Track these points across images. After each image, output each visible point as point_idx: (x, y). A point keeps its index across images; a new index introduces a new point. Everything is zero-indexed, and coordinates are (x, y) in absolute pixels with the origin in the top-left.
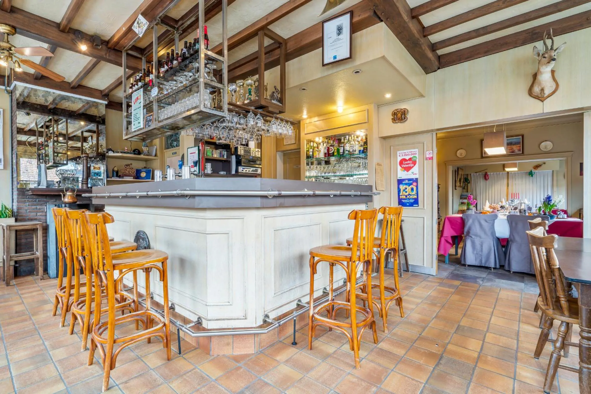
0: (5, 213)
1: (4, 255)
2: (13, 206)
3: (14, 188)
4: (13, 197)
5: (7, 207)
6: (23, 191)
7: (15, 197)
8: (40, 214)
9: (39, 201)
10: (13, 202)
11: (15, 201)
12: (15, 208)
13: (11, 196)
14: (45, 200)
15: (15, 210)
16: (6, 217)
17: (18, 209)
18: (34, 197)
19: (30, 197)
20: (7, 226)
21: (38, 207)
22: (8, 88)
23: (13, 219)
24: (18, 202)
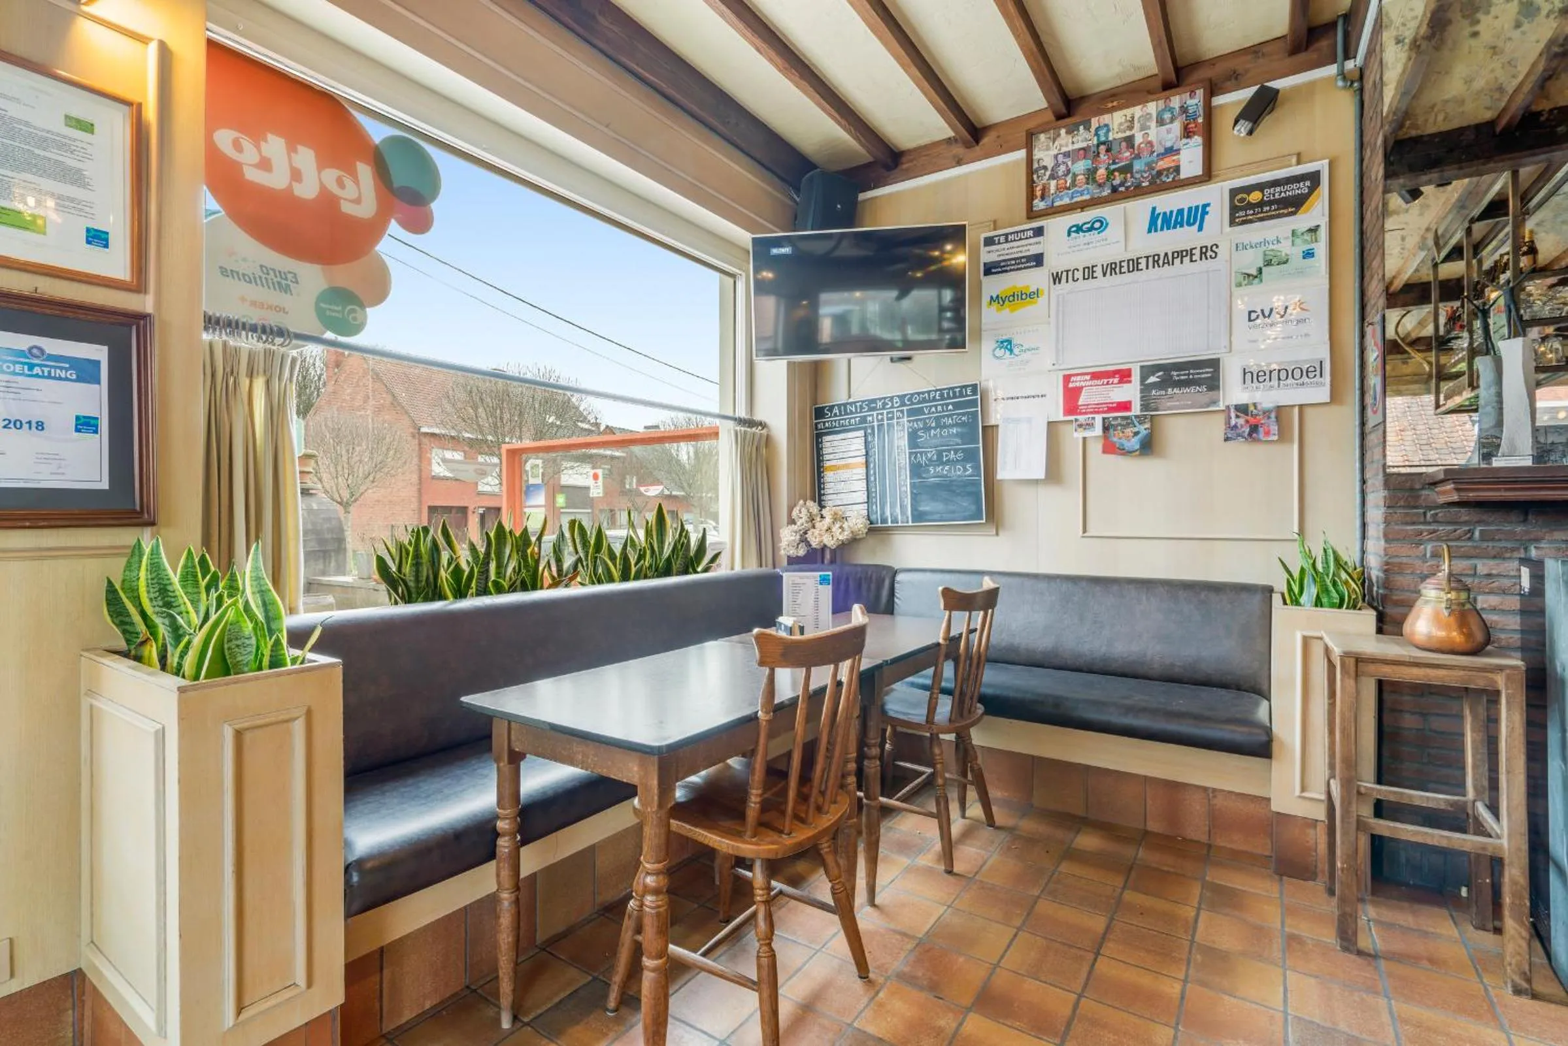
0: (1334, 584)
1: (1333, 776)
2: (1363, 552)
3: (1368, 475)
4: (1363, 515)
5: (1344, 557)
6: (1412, 489)
7: (1376, 515)
8: (1494, 600)
9: (1484, 537)
10: (1364, 537)
11: (1375, 530)
12: (1374, 563)
13: (1358, 513)
14: (1519, 529)
15: (1375, 573)
16: (1340, 606)
17: (1389, 568)
18: (1464, 514)
19: (1441, 513)
20: (1346, 655)
21: (1483, 567)
22: (1350, 65)
23: (1368, 618)
24: (1387, 538)
